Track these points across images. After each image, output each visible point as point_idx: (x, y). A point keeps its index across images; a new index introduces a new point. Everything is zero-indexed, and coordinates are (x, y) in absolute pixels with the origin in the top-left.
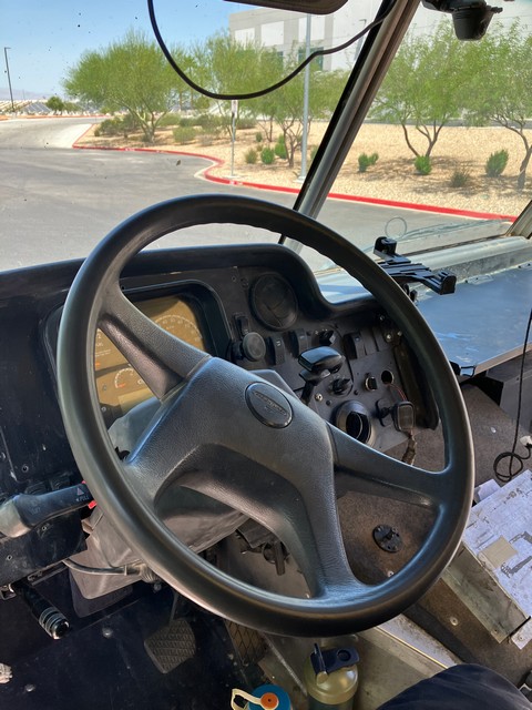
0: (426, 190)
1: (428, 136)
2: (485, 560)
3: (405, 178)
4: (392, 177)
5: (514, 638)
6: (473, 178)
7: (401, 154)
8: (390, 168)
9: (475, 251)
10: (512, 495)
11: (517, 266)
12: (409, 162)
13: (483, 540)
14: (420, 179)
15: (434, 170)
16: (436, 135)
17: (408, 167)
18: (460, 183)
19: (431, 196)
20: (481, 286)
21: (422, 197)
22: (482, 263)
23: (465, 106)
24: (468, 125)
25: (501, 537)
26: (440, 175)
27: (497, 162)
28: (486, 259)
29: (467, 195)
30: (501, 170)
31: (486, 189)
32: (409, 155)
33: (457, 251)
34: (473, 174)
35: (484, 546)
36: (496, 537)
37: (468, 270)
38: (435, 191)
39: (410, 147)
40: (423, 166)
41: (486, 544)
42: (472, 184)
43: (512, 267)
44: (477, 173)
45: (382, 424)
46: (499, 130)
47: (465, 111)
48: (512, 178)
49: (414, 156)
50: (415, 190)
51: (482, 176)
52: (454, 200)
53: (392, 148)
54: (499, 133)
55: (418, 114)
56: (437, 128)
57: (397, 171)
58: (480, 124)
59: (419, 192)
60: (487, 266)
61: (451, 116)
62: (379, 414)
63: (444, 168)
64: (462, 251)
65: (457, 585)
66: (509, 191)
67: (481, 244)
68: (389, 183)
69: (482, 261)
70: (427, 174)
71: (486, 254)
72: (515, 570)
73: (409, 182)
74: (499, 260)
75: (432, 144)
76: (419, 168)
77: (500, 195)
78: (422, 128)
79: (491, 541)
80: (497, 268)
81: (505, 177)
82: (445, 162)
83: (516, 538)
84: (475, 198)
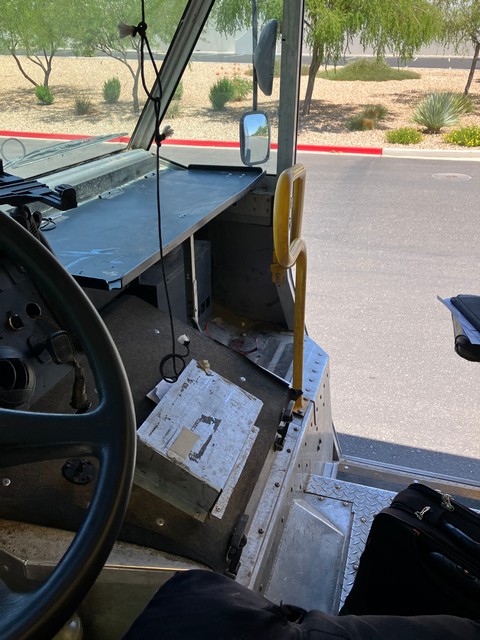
0: (53, 119)
1: (41, 65)
2: (174, 455)
3: (29, 108)
4: (16, 108)
5: (214, 513)
6: (94, 105)
7: (19, 85)
8: (12, 100)
9: (102, 167)
10: (185, 386)
11: (143, 177)
12: (30, 92)
13: (168, 437)
14: (45, 108)
15: (56, 100)
16: (49, 64)
17: (30, 98)
18: (83, 110)
19: (59, 124)
20: (115, 199)
21: (51, 126)
22: (111, 177)
23: (68, 35)
24: (76, 54)
25: (184, 428)
26: (62, 104)
27: (112, 91)
28: (113, 173)
29: (93, 122)
30: (117, 97)
31: (108, 115)
32: (29, 85)
33: (85, 169)
34: (93, 101)
35: (171, 443)
36: (179, 431)
37: (98, 186)
38: (63, 120)
39: (26, 76)
40: (45, 96)
41: (172, 440)
42: (95, 111)
43: (140, 178)
44: (97, 100)
45: (41, 362)
46: (107, 60)
47: (70, 41)
48: (128, 104)
49: (34, 86)
50: (42, 120)
51: (102, 103)
52: (82, 128)
53: (9, 79)
54: (107, 62)
55: (26, 43)
56: (48, 58)
57: (18, 101)
58: (88, 54)
59: (47, 122)
60: (116, 179)
61: (58, 45)
62: (33, 353)
63: (65, 97)
64: (88, 168)
65: (156, 487)
66: (128, 115)
67: (106, 159)
68: (14, 114)
69: (110, 176)
70: (49, 103)
71: (112, 168)
72: (201, 453)
73: (34, 112)
74: (126, 173)
75: (47, 74)
76: (41, 98)
77: (121, 120)
78: (34, 58)
79: (176, 436)
80: (126, 180)
81: (121, 102)
82: (66, 91)
83: (196, 424)
84: (100, 124)
